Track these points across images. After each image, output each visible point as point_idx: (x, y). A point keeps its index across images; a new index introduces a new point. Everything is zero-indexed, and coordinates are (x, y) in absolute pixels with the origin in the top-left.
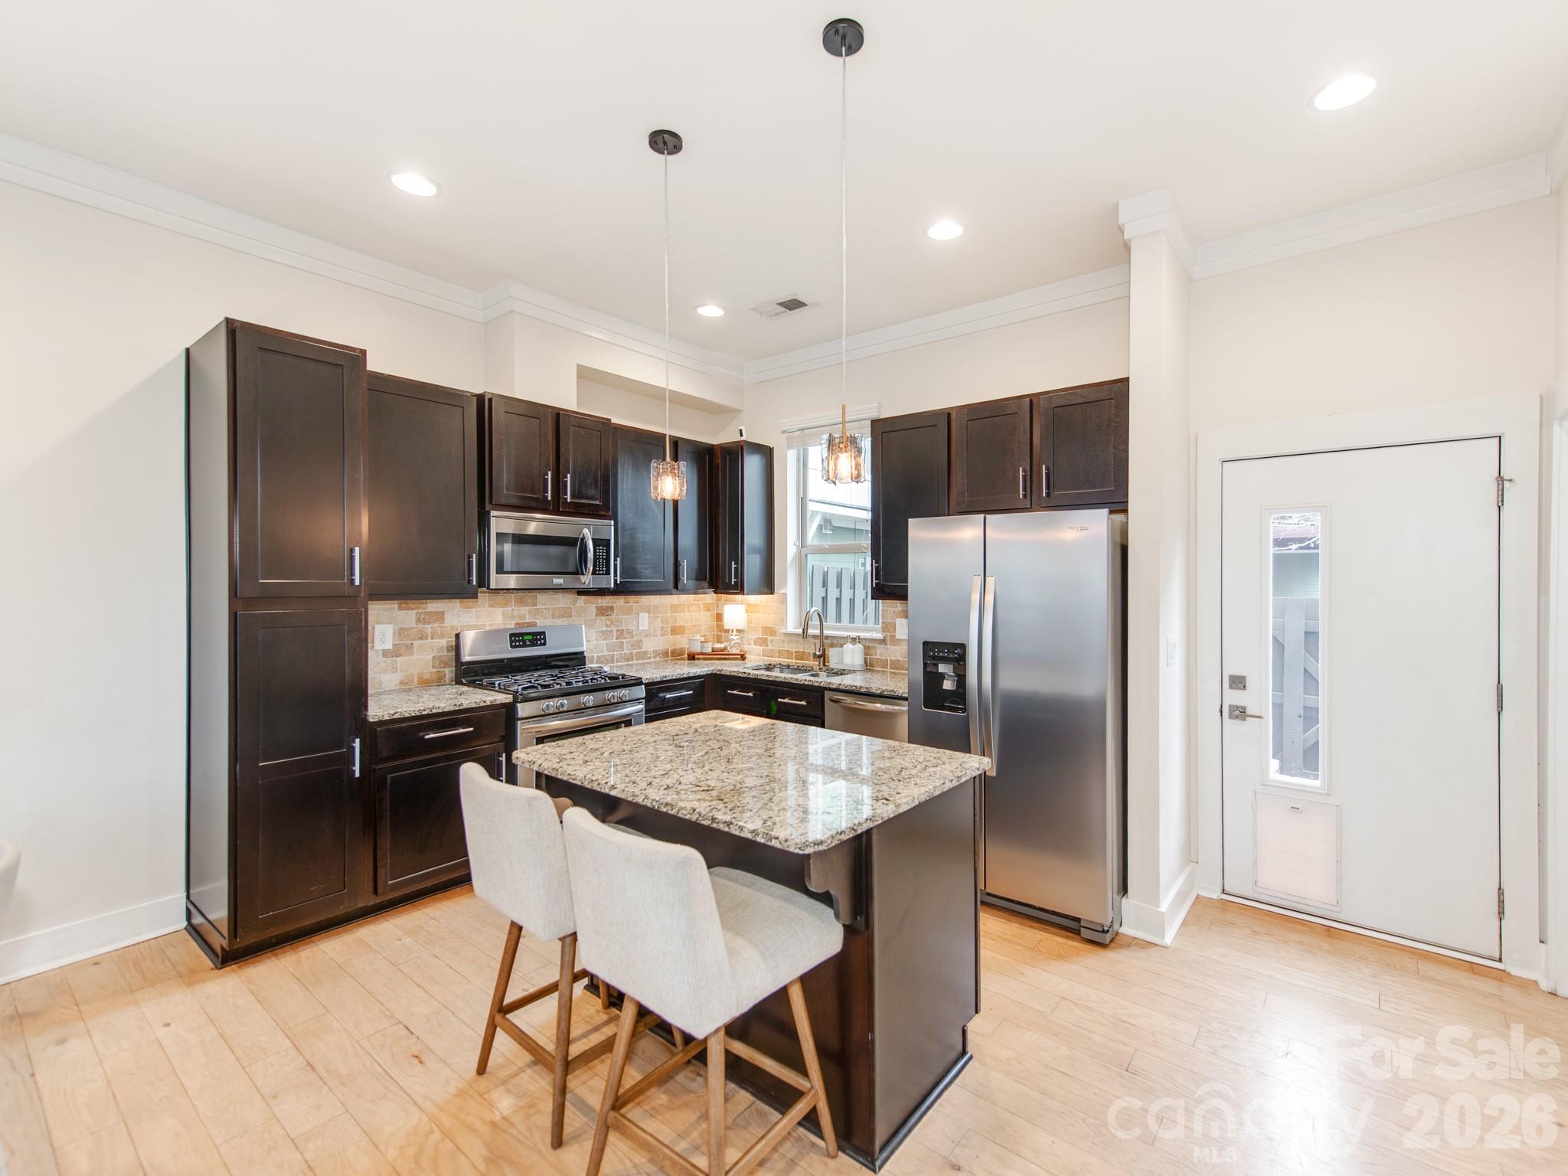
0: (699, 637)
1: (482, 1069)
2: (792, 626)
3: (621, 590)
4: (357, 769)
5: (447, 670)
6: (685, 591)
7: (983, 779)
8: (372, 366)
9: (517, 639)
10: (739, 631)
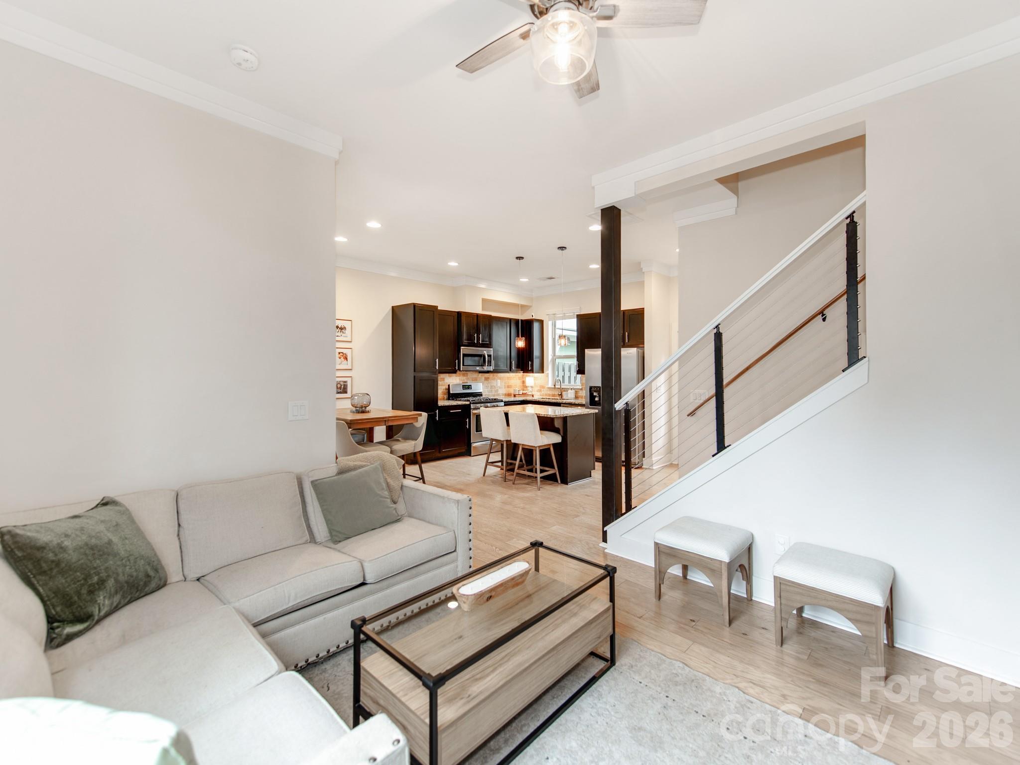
0: (517, 389)
1: (484, 475)
2: (550, 385)
3: (495, 371)
4: (437, 418)
5: (445, 396)
6: (513, 372)
7: (596, 413)
8: (439, 308)
9: (464, 387)
10: (532, 387)
